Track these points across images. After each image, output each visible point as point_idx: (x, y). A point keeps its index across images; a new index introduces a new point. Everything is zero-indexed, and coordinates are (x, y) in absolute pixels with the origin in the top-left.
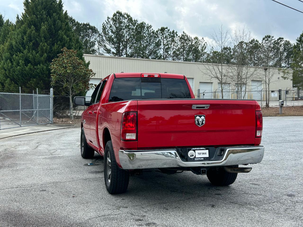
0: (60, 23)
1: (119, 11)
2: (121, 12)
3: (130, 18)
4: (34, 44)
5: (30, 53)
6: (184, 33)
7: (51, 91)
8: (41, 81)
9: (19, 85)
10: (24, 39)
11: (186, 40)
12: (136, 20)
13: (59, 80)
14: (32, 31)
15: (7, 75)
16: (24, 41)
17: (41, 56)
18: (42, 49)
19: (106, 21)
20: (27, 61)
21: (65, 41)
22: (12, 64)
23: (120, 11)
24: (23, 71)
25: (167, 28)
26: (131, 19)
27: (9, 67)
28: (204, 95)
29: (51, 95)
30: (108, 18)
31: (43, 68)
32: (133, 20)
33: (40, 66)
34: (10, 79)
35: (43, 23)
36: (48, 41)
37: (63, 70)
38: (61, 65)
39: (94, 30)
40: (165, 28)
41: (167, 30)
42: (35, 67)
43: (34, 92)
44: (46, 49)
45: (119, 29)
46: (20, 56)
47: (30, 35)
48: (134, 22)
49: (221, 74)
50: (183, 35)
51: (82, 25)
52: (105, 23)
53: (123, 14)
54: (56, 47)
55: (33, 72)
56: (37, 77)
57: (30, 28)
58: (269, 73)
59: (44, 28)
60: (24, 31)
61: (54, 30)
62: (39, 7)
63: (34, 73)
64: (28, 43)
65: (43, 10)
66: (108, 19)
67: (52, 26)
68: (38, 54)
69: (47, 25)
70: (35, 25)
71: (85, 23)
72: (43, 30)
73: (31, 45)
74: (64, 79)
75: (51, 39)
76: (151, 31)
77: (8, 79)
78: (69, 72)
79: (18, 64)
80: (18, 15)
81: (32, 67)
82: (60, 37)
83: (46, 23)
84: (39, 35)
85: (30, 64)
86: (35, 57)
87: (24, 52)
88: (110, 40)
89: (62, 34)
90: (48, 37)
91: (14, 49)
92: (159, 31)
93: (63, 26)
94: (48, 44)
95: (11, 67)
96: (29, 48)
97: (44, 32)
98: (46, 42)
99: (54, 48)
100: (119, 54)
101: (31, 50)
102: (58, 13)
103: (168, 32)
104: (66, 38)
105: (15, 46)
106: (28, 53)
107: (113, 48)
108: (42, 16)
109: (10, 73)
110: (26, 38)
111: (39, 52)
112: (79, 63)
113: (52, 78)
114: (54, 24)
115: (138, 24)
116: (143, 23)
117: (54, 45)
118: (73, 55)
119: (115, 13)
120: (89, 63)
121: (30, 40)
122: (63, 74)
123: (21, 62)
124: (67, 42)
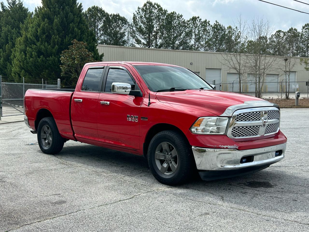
0: (73, 16)
1: (149, 1)
2: (151, 2)
3: (160, 8)
4: (47, 36)
5: (43, 45)
6: (216, 22)
7: (58, 82)
8: (54, 72)
9: (33, 76)
10: (38, 32)
11: (219, 30)
12: (165, 10)
13: (67, 71)
14: (45, 24)
15: (22, 66)
16: (38, 33)
17: (53, 47)
18: (54, 41)
19: (136, 12)
20: (40, 53)
21: (77, 34)
22: (26, 56)
24: (36, 62)
25: (199, 17)
27: (23, 59)
29: (58, 85)
30: (139, 8)
31: (54, 60)
32: (163, 9)
33: (52, 58)
34: (25, 70)
35: (55, 16)
36: (61, 34)
37: (71, 61)
38: (70, 57)
39: (124, 21)
40: (196, 17)
41: (199, 20)
42: (47, 58)
43: (47, 82)
44: (58, 42)
45: (150, 20)
46: (34, 48)
47: (44, 28)
48: (164, 11)
49: (239, 64)
50: (216, 24)
51: (112, 16)
52: (136, 13)
53: (153, 4)
54: (67, 39)
55: (46, 63)
56: (49, 68)
57: (44, 21)
58: (290, 64)
59: (57, 21)
60: (38, 23)
61: (67, 23)
63: (46, 65)
64: (42, 35)
65: (56, 4)
66: (138, 10)
67: (65, 19)
68: (49, 46)
69: (60, 18)
70: (49, 18)
71: (115, 14)
72: (55, 23)
73: (44, 37)
74: (72, 70)
75: (64, 32)
76: (181, 20)
77: (23, 71)
78: (77, 63)
79: (31, 56)
80: (36, 8)
81: (44, 59)
82: (71, 29)
83: (59, 16)
84: (52, 28)
85: (42, 56)
86: (48, 48)
87: (37, 44)
88: (140, 30)
89: (73, 27)
90: (60, 29)
91: (28, 41)
92: (190, 20)
93: (75, 19)
94: (59, 37)
95: (25, 59)
96: (42, 41)
97: (56, 25)
98: (58, 34)
99: (65, 41)
100: (149, 44)
101: (43, 42)
102: (72, 6)
103: (199, 22)
104: (77, 31)
105: (30, 38)
106: (41, 45)
107: (142, 39)
108: (54, 9)
109: (24, 65)
110: (40, 30)
111: (51, 44)
112: (88, 55)
113: (61, 69)
114: (66, 17)
115: (168, 13)
116: (173, 13)
117: (65, 37)
118: (83, 47)
119: (145, 3)
120: (102, 55)
121: (44, 33)
122: (71, 65)
123: (34, 54)
124: (78, 35)
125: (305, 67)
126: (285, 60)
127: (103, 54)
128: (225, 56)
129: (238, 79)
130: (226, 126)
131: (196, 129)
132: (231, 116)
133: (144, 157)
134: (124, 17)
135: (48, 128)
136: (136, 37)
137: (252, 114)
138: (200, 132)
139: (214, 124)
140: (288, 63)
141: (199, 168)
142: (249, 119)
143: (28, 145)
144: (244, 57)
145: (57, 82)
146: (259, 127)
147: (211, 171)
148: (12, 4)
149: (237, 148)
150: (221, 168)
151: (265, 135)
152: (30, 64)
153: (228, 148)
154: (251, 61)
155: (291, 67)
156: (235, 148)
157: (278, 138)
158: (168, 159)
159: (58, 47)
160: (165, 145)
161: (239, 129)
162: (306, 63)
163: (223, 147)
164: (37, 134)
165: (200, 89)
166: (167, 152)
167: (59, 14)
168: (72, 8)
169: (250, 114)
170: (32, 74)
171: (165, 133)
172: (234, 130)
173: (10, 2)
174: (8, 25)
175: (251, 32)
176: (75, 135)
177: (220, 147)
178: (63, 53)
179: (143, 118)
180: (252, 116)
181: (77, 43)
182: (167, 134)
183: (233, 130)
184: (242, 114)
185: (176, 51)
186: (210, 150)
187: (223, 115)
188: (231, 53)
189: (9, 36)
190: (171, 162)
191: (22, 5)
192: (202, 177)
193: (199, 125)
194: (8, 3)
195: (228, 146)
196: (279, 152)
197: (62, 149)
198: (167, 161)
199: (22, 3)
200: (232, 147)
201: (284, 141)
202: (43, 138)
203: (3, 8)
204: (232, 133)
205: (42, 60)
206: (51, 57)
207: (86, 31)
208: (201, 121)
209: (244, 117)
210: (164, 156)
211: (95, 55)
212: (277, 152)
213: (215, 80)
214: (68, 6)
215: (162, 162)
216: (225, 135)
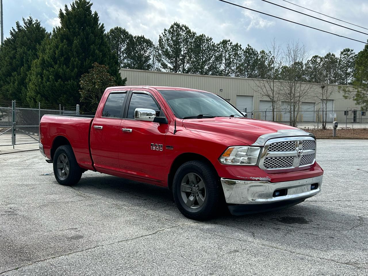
0: (94, 37)
1: (176, 23)
2: (179, 24)
3: (188, 30)
4: (65, 59)
6: (248, 45)
8: (72, 97)
9: (50, 101)
10: (56, 54)
11: (251, 54)
12: (194, 32)
13: (87, 97)
14: (64, 45)
15: (38, 90)
16: (56, 55)
17: (72, 71)
18: (73, 64)
19: (162, 34)
20: (57, 76)
22: (42, 80)
23: (178, 22)
24: (53, 87)
25: (229, 41)
26: (190, 31)
28: (252, 114)
29: (77, 111)
30: (165, 30)
31: (73, 84)
32: (192, 32)
33: (71, 82)
34: (41, 95)
35: (75, 37)
36: (81, 56)
37: (91, 86)
38: (90, 81)
39: (149, 43)
40: (227, 40)
41: (229, 43)
42: (66, 83)
43: (65, 108)
44: (77, 65)
45: (177, 43)
46: (51, 71)
47: (63, 50)
48: (192, 34)
49: (272, 91)
50: (248, 48)
51: (136, 38)
52: (162, 35)
53: (181, 26)
55: (64, 88)
56: (68, 93)
57: (62, 42)
58: (327, 91)
59: (77, 42)
60: (57, 45)
61: (87, 44)
62: (72, 21)
63: (64, 89)
64: (60, 57)
65: (76, 24)
66: (164, 32)
68: (68, 69)
69: (80, 39)
70: (68, 39)
71: (140, 36)
72: (75, 44)
73: (62, 60)
74: (93, 95)
75: (84, 54)
76: (211, 44)
77: (39, 95)
78: (97, 88)
79: (48, 80)
80: (54, 28)
81: (62, 83)
82: (91, 52)
84: (71, 50)
85: (60, 79)
86: (66, 72)
87: (55, 67)
88: (167, 54)
89: (94, 49)
90: (80, 52)
91: (45, 64)
92: (220, 44)
93: (96, 40)
94: (79, 60)
95: (41, 83)
96: (60, 63)
97: (76, 46)
98: (78, 57)
99: (85, 64)
100: (176, 69)
101: (62, 65)
102: (93, 26)
103: (230, 45)
104: (98, 53)
105: (47, 61)
106: (59, 68)
107: (169, 63)
108: (74, 29)
109: (40, 89)
110: (58, 52)
111: (70, 67)
112: (109, 79)
113: (81, 94)
114: (87, 39)
115: (196, 36)
116: (202, 36)
117: (85, 60)
118: (104, 71)
119: (172, 25)
120: (125, 80)
121: (62, 55)
122: (91, 90)
123: (51, 78)
124: (99, 58)
125: (344, 95)
126: (322, 87)
127: (126, 78)
128: (257, 83)
129: (272, 108)
130: (258, 156)
131: (226, 160)
132: (263, 145)
133: (168, 189)
134: (149, 40)
135: (65, 157)
136: (162, 61)
137: (285, 144)
138: (230, 162)
139: (245, 154)
140: (325, 91)
141: (228, 201)
142: (283, 149)
143: (43, 175)
144: (278, 84)
145: (76, 108)
146: (294, 157)
147: (241, 205)
148: (29, 23)
149: (270, 180)
150: (252, 202)
151: (300, 167)
152: (47, 89)
153: (260, 180)
154: (286, 88)
155: (328, 94)
156: (267, 180)
157: (313, 170)
158: (194, 191)
159: (78, 70)
160: (191, 176)
161: (272, 160)
162: (344, 90)
163: (254, 179)
164: (53, 163)
165: (230, 116)
166: (194, 184)
167: (79, 35)
168: (93, 29)
169: (284, 144)
170: (49, 99)
171: (192, 164)
172: (267, 161)
173: (26, 21)
174: (23, 47)
175: (285, 57)
176: (94, 165)
177: (251, 179)
178: (82, 77)
179: (168, 147)
180: (285, 146)
181: (97, 66)
182: (194, 164)
183: (265, 161)
184: (275, 144)
185: (205, 77)
186: (240, 182)
187: (255, 144)
188: (264, 79)
189: (25, 57)
190: (198, 194)
191: (40, 25)
192: (231, 212)
193: (229, 155)
194: (24, 23)
195: (260, 178)
196: (315, 186)
197: (80, 180)
198: (193, 194)
199: (39, 23)
200: (264, 179)
201: (321, 174)
202: (59, 168)
203: (19, 28)
204: (265, 164)
205: (60, 84)
206: (69, 81)
207: (107, 54)
208: (231, 151)
209: (277, 146)
210: (191, 188)
211: (117, 79)
212: (312, 185)
213: (246, 108)
214: (88, 27)
215: (188, 195)
216: (257, 166)
